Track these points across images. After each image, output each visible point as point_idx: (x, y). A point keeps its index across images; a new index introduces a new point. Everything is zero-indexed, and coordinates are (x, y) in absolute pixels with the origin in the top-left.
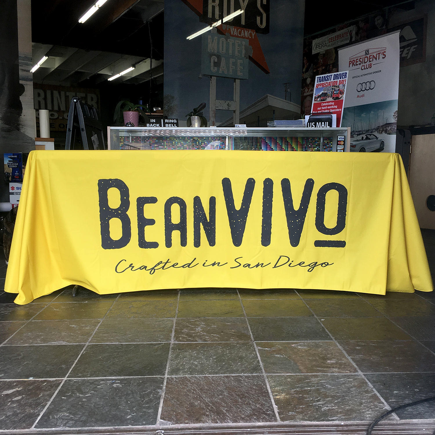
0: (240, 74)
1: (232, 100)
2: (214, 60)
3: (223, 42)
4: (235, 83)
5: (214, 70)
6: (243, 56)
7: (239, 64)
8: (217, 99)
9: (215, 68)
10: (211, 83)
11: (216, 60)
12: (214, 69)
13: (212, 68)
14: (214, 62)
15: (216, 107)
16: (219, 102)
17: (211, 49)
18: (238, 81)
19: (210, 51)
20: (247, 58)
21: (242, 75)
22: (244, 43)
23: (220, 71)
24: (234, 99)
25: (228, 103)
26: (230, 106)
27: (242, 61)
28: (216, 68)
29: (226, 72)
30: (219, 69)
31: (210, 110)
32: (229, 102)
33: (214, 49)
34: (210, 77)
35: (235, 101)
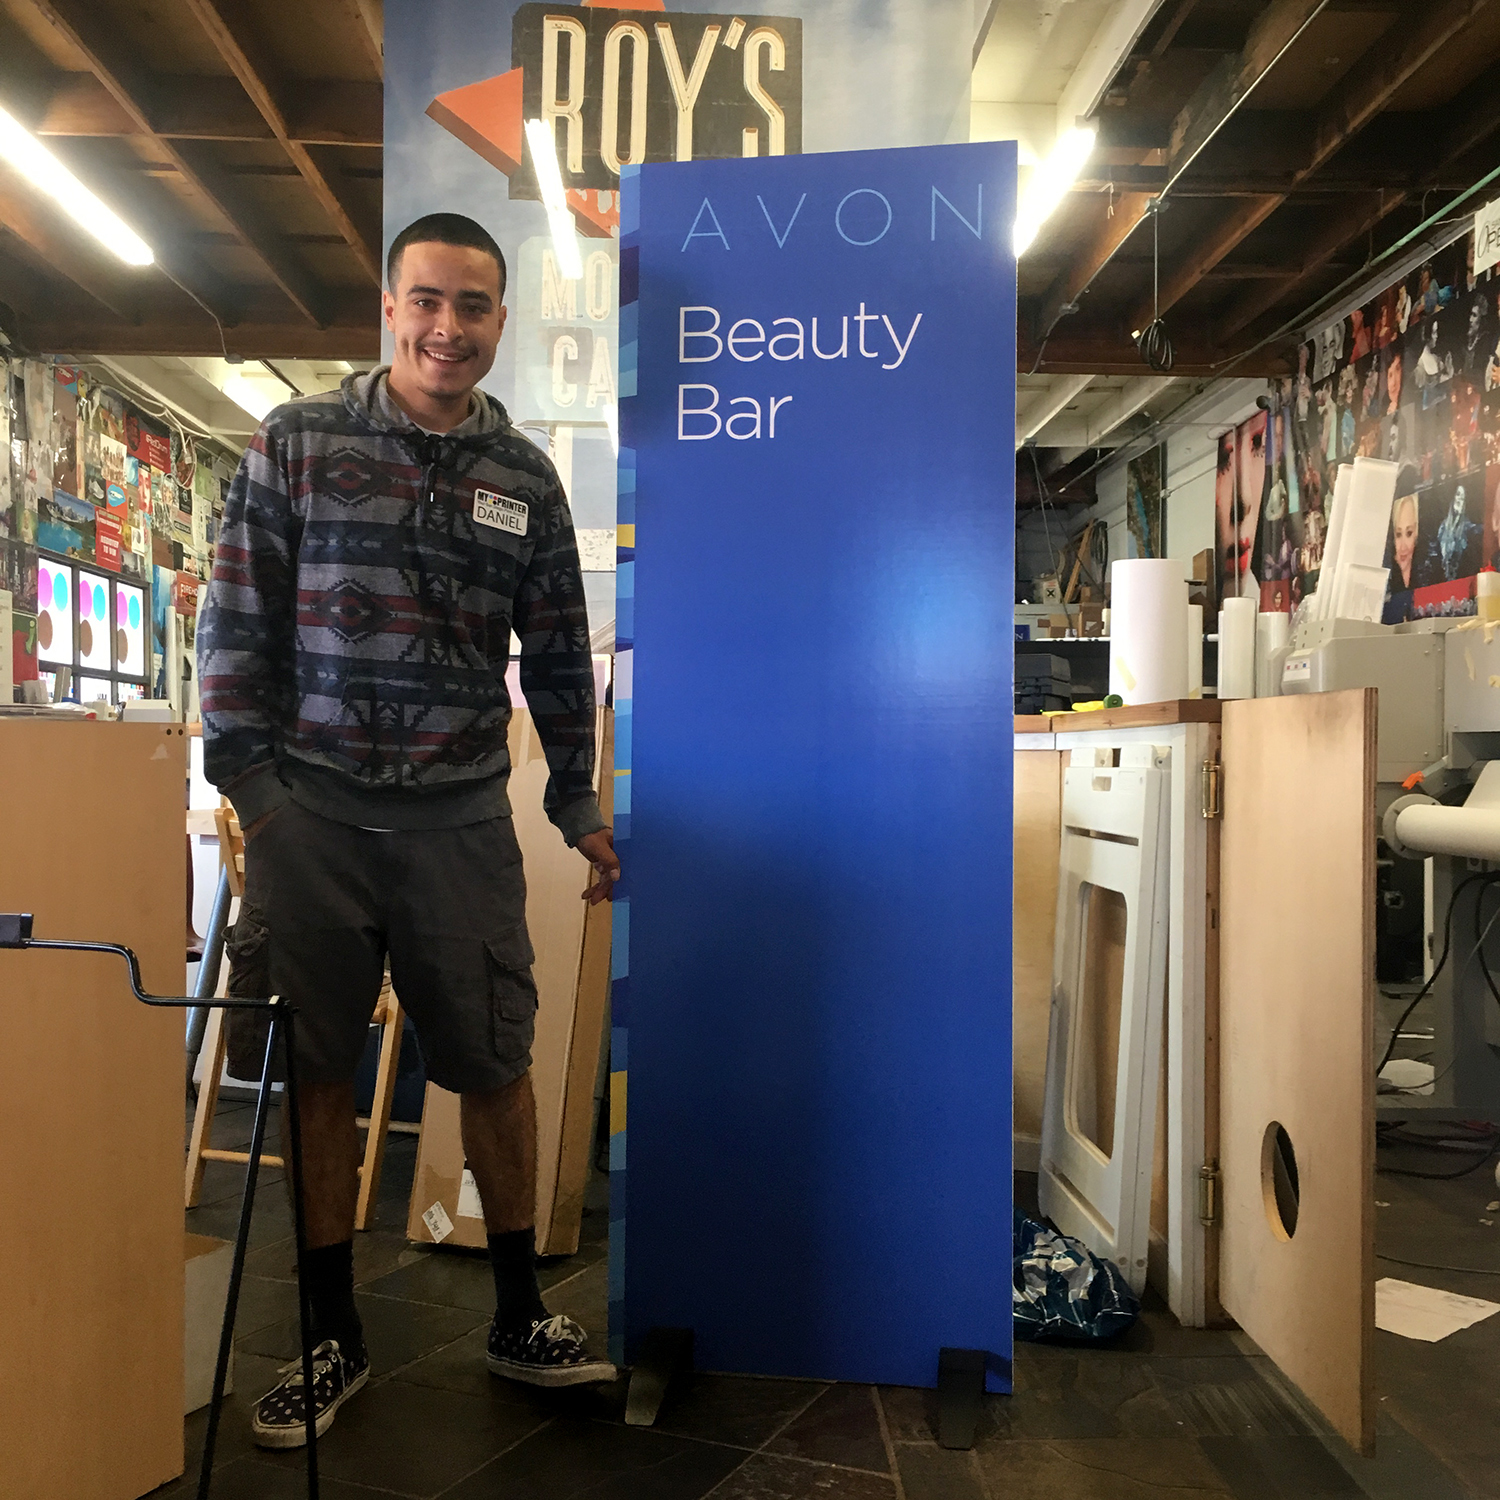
2: (566, 355)
3: (599, 269)
5: (564, 396)
9: (570, 386)
13: (557, 391)
14: (567, 363)
17: (553, 308)
19: (549, 317)
23: (590, 400)
28: (573, 388)
33: (563, 307)
34: (547, 430)
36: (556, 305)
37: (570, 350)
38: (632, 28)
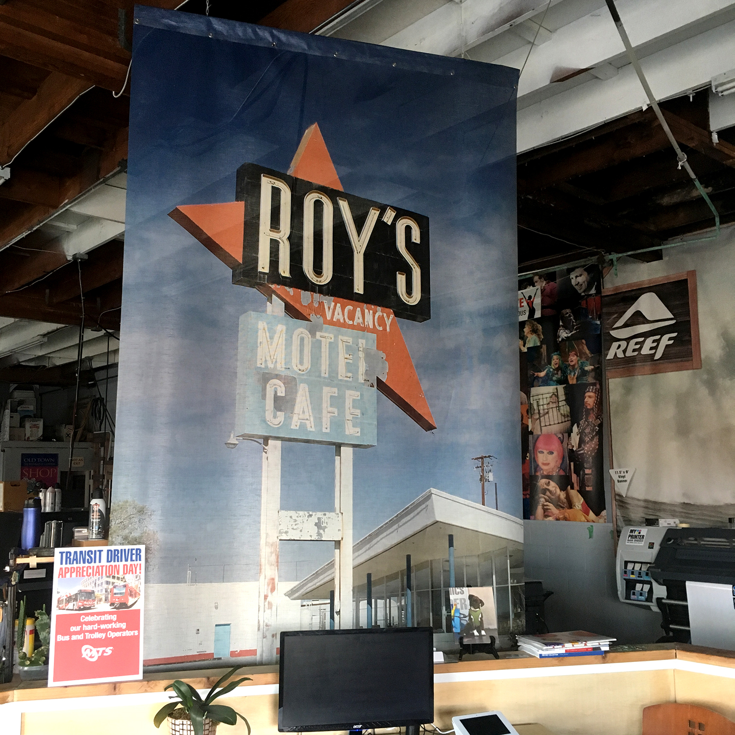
0: (352, 432)
1: (332, 509)
2: (276, 392)
3: (302, 339)
4: (337, 458)
5: (275, 420)
6: (361, 379)
7: (348, 403)
8: (283, 508)
9: (279, 413)
10: (264, 460)
11: (281, 393)
12: (275, 417)
13: (269, 416)
14: (276, 398)
15: (280, 532)
16: (291, 517)
17: (266, 361)
18: (347, 453)
19: (263, 366)
20: (372, 386)
21: (359, 434)
22: (362, 342)
23: (295, 424)
24: (337, 505)
25: (319, 519)
26: (324, 529)
27: (359, 393)
28: (281, 415)
29: (311, 426)
30: (288, 419)
31: (263, 542)
32: (320, 514)
33: (274, 360)
34: (261, 441)
35: (338, 511)
36: (268, 358)
37: (279, 389)
38: (322, 196)
